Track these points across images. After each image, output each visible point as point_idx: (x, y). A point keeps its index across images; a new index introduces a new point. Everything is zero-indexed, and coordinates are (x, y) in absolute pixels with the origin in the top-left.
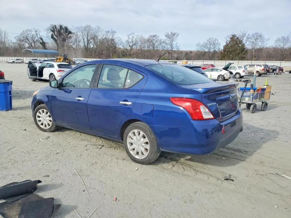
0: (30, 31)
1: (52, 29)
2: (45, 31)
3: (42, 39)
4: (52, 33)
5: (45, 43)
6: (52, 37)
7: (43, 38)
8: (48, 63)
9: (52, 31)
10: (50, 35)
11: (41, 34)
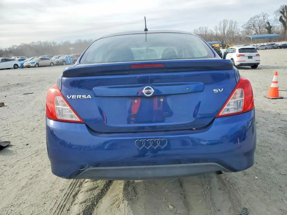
0: (258, 17)
1: (281, 10)
2: (274, 14)
3: (268, 23)
4: (281, 15)
5: (271, 27)
6: (281, 19)
7: (270, 22)
8: (232, 49)
9: (281, 12)
10: (279, 18)
11: (269, 18)
